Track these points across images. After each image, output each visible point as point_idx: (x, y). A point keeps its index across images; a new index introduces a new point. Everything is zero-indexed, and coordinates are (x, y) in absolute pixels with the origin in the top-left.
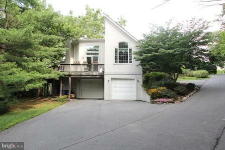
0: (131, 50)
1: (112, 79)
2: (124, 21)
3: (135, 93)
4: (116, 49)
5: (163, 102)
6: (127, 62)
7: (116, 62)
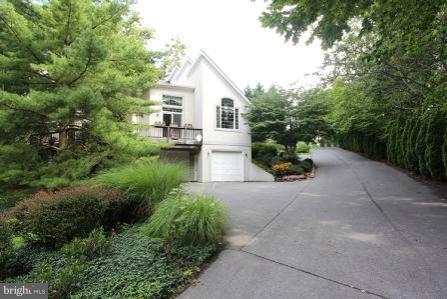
0: (237, 110)
1: (214, 151)
2: (183, 47)
3: (242, 172)
4: (218, 108)
5: (295, 179)
6: (232, 127)
7: (218, 126)
